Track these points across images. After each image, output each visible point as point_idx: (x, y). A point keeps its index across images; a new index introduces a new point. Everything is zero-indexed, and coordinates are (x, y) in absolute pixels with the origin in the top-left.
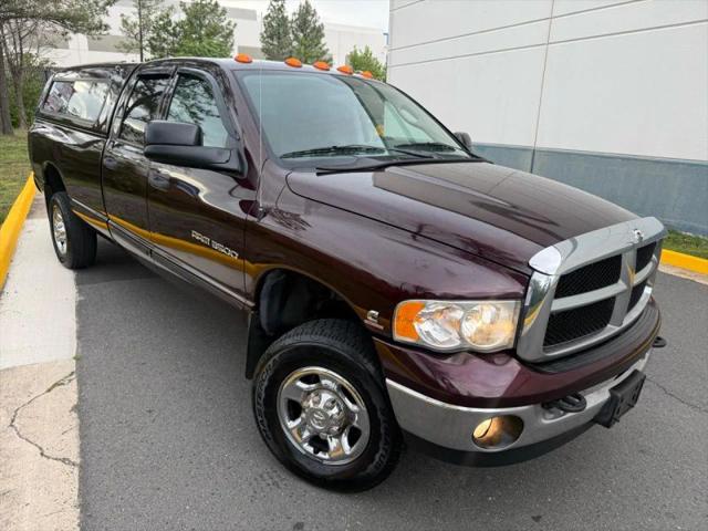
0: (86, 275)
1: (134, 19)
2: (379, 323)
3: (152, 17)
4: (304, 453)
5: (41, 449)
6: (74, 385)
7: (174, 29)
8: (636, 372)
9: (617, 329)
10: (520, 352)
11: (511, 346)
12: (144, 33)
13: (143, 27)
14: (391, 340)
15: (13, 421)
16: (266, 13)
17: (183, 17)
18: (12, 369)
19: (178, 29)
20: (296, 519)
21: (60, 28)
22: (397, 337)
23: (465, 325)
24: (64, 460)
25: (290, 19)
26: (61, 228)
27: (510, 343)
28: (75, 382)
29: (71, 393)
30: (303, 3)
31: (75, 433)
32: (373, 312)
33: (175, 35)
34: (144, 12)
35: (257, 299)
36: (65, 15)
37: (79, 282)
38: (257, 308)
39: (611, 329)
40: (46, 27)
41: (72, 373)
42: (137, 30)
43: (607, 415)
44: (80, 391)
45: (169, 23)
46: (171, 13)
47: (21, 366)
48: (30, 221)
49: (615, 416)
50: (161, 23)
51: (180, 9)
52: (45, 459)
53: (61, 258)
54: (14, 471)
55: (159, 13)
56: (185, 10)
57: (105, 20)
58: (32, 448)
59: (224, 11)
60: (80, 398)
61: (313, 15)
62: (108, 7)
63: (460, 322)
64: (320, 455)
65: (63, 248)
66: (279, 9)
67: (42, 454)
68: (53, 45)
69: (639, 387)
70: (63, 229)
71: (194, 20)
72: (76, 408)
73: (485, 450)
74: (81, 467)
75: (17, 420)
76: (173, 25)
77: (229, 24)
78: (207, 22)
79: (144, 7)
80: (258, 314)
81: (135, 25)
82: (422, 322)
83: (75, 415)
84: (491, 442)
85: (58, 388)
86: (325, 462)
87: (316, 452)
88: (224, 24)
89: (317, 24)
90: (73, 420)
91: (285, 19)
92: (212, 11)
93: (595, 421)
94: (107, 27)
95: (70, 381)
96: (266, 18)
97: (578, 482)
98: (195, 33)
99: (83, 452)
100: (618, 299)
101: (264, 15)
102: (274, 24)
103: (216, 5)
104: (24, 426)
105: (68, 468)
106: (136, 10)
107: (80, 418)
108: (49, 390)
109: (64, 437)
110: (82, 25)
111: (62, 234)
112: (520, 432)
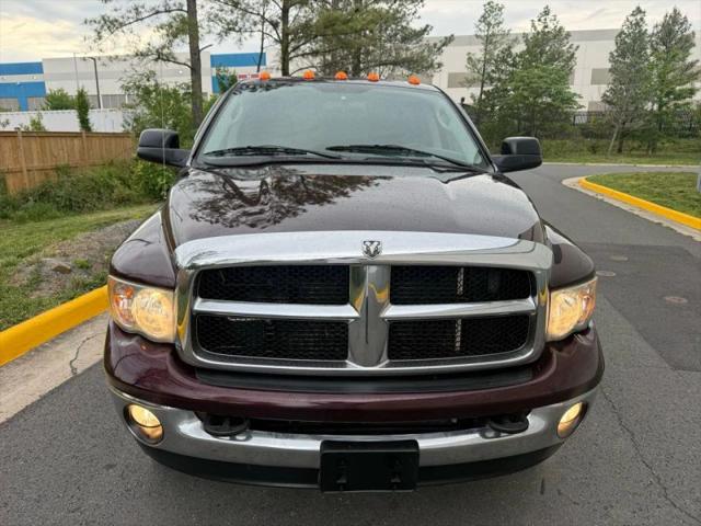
1: (480, 55)
3: (496, 52)
7: (513, 60)
12: (487, 66)
13: (486, 62)
16: (619, 30)
17: (524, 47)
19: (518, 59)
25: (650, 32)
30: (671, 12)
33: (514, 65)
34: (490, 48)
42: (480, 65)
45: (510, 54)
46: (514, 45)
50: (502, 55)
51: (522, 40)
55: (503, 47)
56: (526, 41)
59: (568, 35)
61: (682, 24)
66: (637, 24)
71: (534, 49)
76: (514, 56)
77: (571, 47)
78: (548, 48)
79: (490, 43)
81: (479, 61)
88: (565, 48)
89: (686, 34)
91: (642, 34)
92: (555, 37)
96: (620, 35)
101: (617, 33)
102: (629, 41)
103: (561, 29)
106: (483, 47)
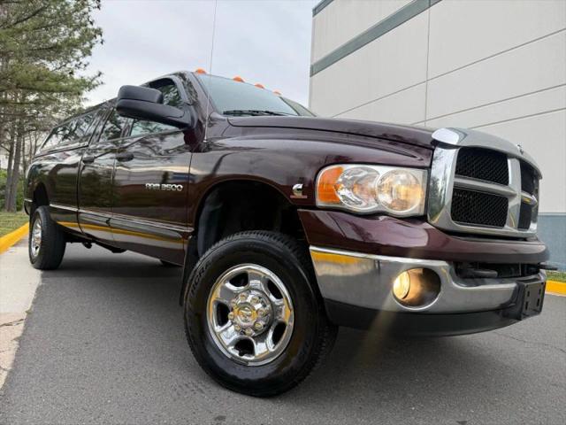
0: (49, 273)
2: (303, 194)
4: (229, 356)
6: (22, 325)
20: (217, 413)
22: (319, 203)
23: (380, 195)
26: (38, 234)
27: (420, 209)
29: (18, 330)
31: (13, 352)
32: (296, 186)
37: (43, 276)
38: (195, 233)
39: (508, 229)
41: (22, 320)
44: (25, 330)
49: (524, 311)
53: (32, 261)
60: (23, 334)
64: (245, 357)
65: (35, 252)
70: (40, 235)
72: (19, 339)
74: (11, 372)
80: (197, 238)
85: (5, 327)
86: (250, 364)
87: (241, 354)
90: (13, 345)
95: (18, 324)
99: (15, 363)
107: (19, 344)
111: (38, 239)
112: (438, 291)
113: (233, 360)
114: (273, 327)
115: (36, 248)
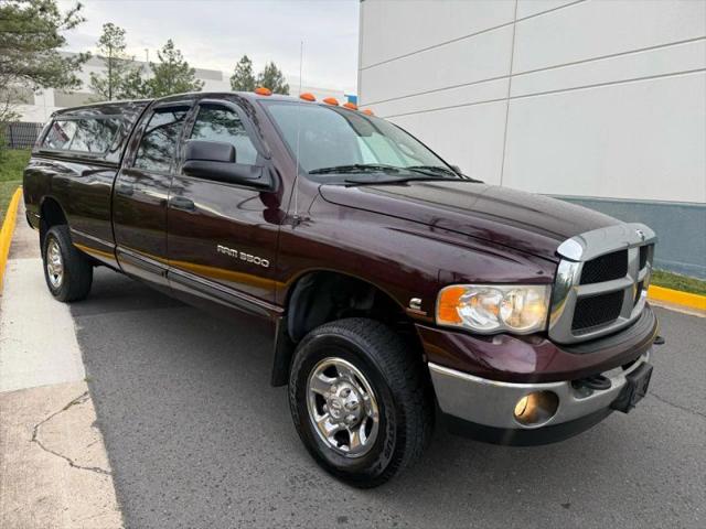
0: (79, 308)
1: (104, 77)
2: (422, 310)
3: (122, 76)
5: (68, 460)
6: (90, 404)
7: (143, 87)
8: (643, 364)
9: (627, 321)
10: (551, 335)
11: (543, 329)
12: (114, 89)
13: (113, 85)
14: (434, 325)
15: (34, 436)
16: (233, 73)
17: (152, 76)
18: (23, 391)
19: (147, 87)
21: (31, 84)
22: (440, 321)
23: (503, 310)
24: (95, 469)
25: (256, 79)
26: (56, 259)
27: (542, 326)
28: (90, 401)
30: (269, 65)
31: (100, 446)
32: (414, 300)
33: (144, 92)
34: (114, 71)
35: (286, 306)
36: (39, 70)
37: (74, 314)
38: (285, 314)
39: (621, 321)
40: (16, 83)
41: (86, 393)
42: (106, 88)
43: (624, 401)
44: (97, 409)
45: (139, 81)
46: (142, 72)
47: (32, 388)
48: (12, 261)
49: (632, 402)
50: (131, 81)
51: (149, 69)
52: (76, 469)
53: (54, 292)
54: (46, 480)
55: (129, 73)
56: (154, 70)
57: (79, 75)
58: (60, 459)
59: (193, 71)
60: (98, 415)
61: (279, 77)
62: (81, 64)
63: (497, 307)
64: (342, 448)
65: (58, 282)
66: (246, 70)
67: (71, 464)
68: (23, 100)
69: (648, 377)
70: (59, 262)
71: (163, 79)
72: (97, 424)
73: (525, 427)
74: (114, 475)
75: (38, 434)
76: (143, 83)
77: (197, 83)
78: (176, 80)
79: (114, 66)
81: (104, 83)
82: (463, 307)
83: (97, 430)
84: (529, 419)
85: (73, 407)
86: (348, 456)
87: (340, 445)
88: (192, 83)
89: (283, 85)
90: (96, 434)
91: (251, 79)
93: (613, 406)
94: (79, 82)
95: (85, 400)
96: (234, 78)
97: (596, 475)
98: (164, 91)
99: (113, 462)
100: (626, 293)
101: (231, 76)
102: (241, 84)
103: (186, 64)
104: (47, 440)
105: (102, 476)
106: (107, 69)
107: (102, 432)
108: (65, 409)
109: (89, 449)
110: (56, 80)
111: (58, 266)
112: (556, 409)
113: (333, 449)
114: (364, 422)
115: (56, 277)
